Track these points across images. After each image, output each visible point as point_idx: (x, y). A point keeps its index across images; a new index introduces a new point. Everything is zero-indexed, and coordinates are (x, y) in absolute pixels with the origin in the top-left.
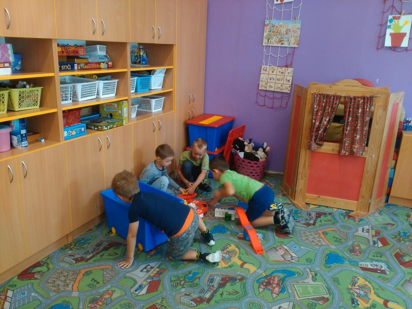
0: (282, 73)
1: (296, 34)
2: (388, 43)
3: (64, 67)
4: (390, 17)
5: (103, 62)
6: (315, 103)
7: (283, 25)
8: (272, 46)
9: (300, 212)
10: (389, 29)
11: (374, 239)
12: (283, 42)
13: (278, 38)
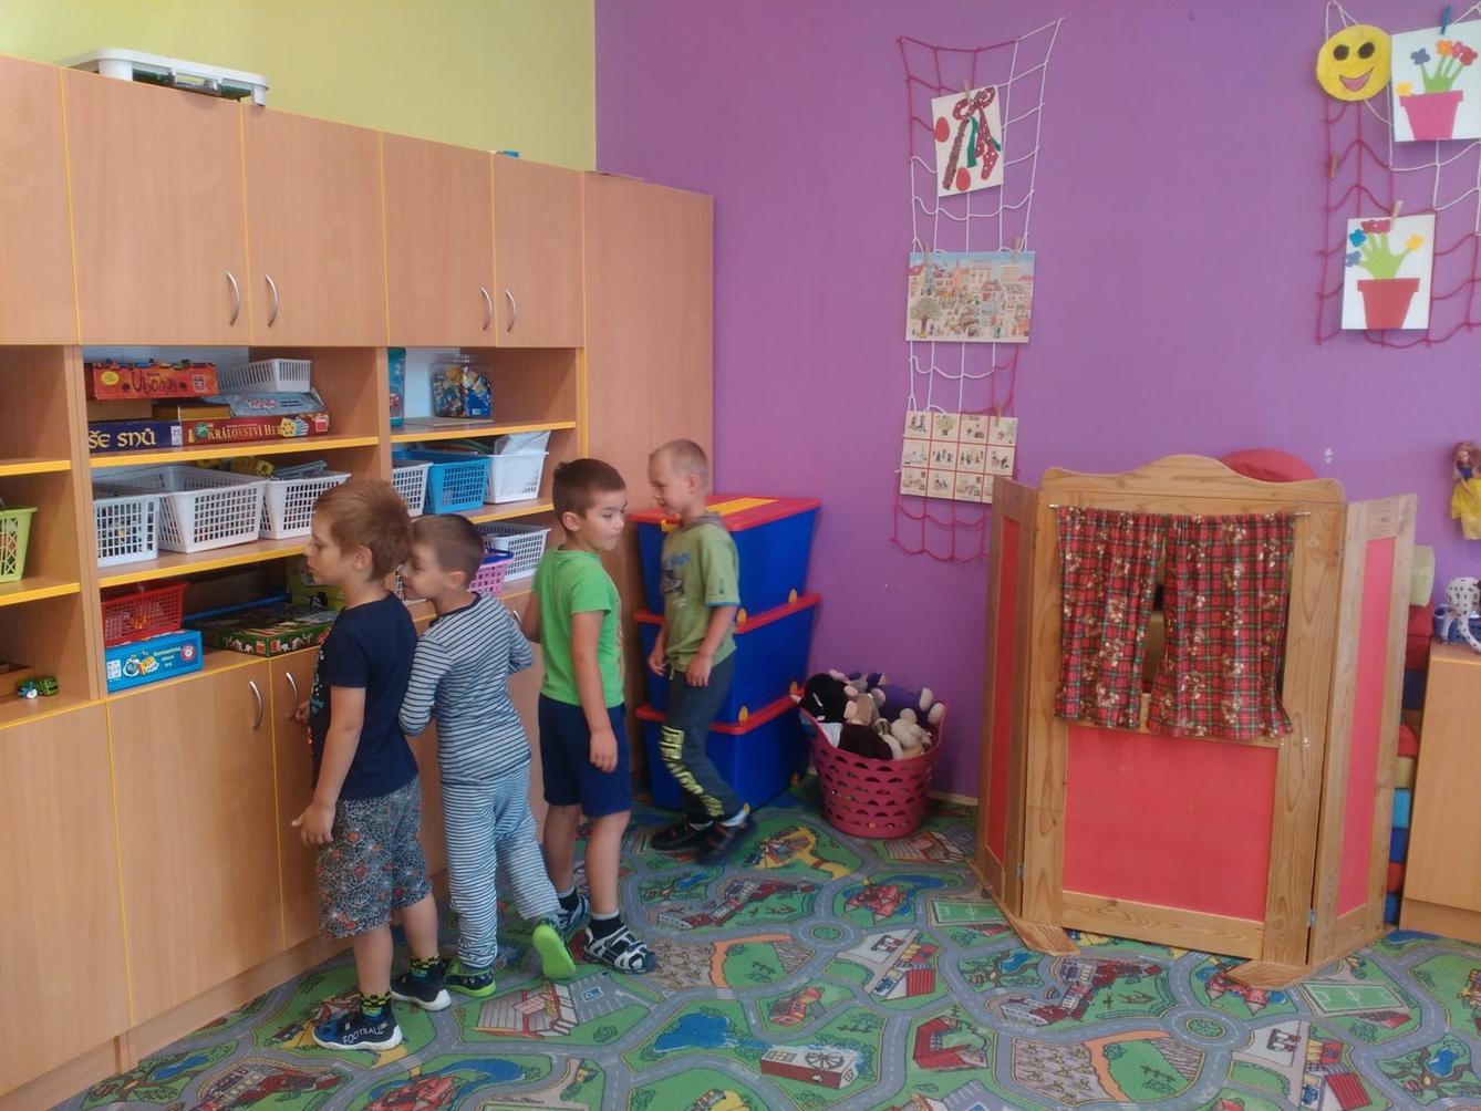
0: (977, 435)
1: (1017, 296)
2: (1354, 315)
3: (127, 438)
4: (1354, 225)
5: (293, 417)
6: (1068, 545)
7: (971, 268)
8: (936, 342)
9: (1034, 960)
10: (1355, 266)
11: (1309, 1080)
12: (974, 327)
13: (956, 312)
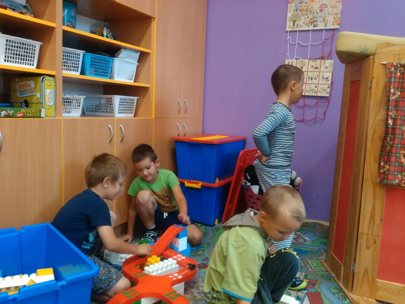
0: (316, 68)
1: (335, 9)
6: (392, 85)
8: (299, 31)
12: (315, 23)
13: (308, 18)
